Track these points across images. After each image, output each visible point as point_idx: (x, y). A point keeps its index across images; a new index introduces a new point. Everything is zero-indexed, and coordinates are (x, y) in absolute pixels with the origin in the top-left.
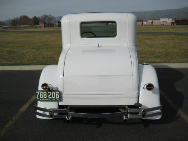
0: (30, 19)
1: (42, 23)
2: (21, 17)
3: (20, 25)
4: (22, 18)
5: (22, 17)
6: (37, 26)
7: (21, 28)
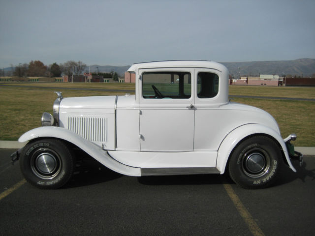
0: (45, 68)
1: (66, 74)
2: (31, 63)
3: (28, 76)
4: (33, 65)
5: (33, 63)
6: (57, 78)
7: (30, 80)
